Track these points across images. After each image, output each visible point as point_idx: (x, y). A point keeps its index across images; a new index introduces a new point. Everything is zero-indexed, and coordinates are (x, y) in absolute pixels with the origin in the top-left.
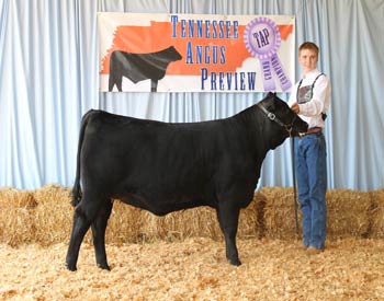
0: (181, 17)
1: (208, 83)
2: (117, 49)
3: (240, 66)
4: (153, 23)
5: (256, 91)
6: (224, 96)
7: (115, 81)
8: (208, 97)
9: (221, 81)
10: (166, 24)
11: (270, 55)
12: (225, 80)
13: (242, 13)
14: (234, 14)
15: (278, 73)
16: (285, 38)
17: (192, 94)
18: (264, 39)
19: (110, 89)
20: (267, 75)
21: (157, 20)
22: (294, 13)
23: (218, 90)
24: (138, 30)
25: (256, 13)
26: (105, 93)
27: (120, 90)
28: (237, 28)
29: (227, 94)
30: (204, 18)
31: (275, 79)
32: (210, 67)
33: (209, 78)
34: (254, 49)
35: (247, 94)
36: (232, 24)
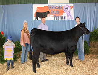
0: (50, 5)
3: (62, 15)
4: (44, 6)
10: (47, 7)
11: (68, 12)
12: (59, 17)
15: (70, 16)
16: (71, 9)
18: (67, 9)
23: (58, 20)
30: (55, 5)
33: (56, 17)
34: (65, 11)
36: (61, 6)
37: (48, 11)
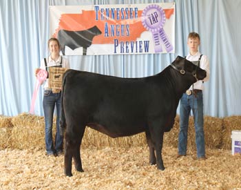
0: (101, 7)
1: (118, 49)
2: (62, 29)
3: (139, 36)
4: (83, 11)
5: (149, 53)
6: (129, 57)
7: (61, 49)
8: (119, 57)
9: (127, 47)
10: (92, 12)
11: (159, 29)
12: (129, 46)
13: (140, 3)
14: (135, 3)
15: (164, 41)
16: (168, 17)
17: (109, 56)
18: (154, 19)
20: (157, 42)
21: (86, 10)
22: (174, 1)
23: (125, 53)
24: (74, 16)
25: (149, 2)
27: (64, 54)
28: (137, 13)
29: (131, 55)
30: (115, 7)
31: (162, 44)
32: (120, 38)
33: (119, 45)
34: (148, 26)
35: (144, 54)
36: (134, 10)
37: (95, 27)
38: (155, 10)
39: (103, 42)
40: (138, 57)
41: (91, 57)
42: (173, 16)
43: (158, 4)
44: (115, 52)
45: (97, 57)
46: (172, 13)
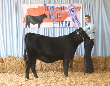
0: (47, 5)
1: (56, 24)
2: (28, 15)
3: (65, 19)
4: (39, 7)
5: (70, 26)
6: (60, 28)
7: (28, 24)
8: (56, 29)
9: (60, 24)
10: (43, 7)
11: (74, 16)
14: (63, 3)
15: (77, 21)
16: (79, 10)
17: (51, 28)
18: (72, 11)
19: (26, 27)
20: (74, 22)
21: (40, 6)
22: (82, 3)
23: (59, 27)
24: (34, 9)
25: (70, 3)
26: (25, 28)
27: (29, 27)
28: (64, 8)
29: (62, 28)
30: (54, 5)
32: (56, 20)
33: (56, 23)
34: (69, 14)
35: (67, 27)
36: (63, 7)
37: (45, 14)
38: (73, 7)
39: (48, 21)
40: (65, 28)
41: (42, 28)
42: (81, 10)
43: (74, 4)
44: (54, 26)
45: (45, 28)
46: (80, 8)
